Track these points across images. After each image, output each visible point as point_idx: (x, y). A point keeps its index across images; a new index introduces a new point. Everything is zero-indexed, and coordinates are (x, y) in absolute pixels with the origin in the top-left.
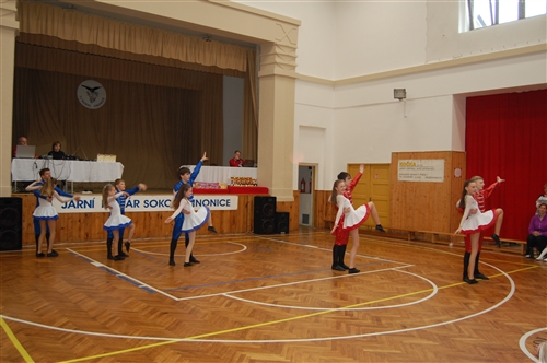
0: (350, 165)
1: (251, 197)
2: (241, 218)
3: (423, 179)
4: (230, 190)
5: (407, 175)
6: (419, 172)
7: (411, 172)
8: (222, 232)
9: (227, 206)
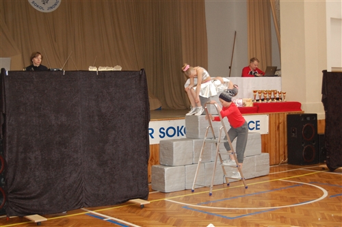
1: (283, 116)
2: (272, 146)
4: (258, 108)
9: (257, 129)
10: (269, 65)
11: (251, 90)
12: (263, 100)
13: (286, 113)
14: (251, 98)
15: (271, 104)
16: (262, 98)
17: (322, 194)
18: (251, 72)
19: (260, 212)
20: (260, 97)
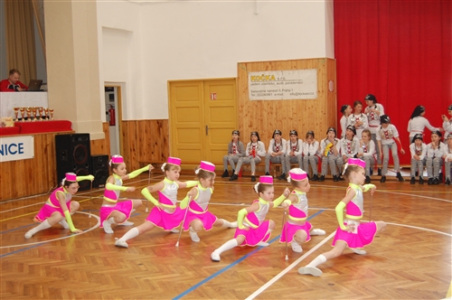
0: (171, 83)
1: (50, 137)
2: (39, 171)
3: (287, 96)
4: (19, 129)
5: (263, 93)
6: (281, 87)
7: (268, 87)
8: (15, 196)
9: (20, 153)
10: (33, 78)
11: (11, 107)
12: (26, 119)
13: (55, 134)
14: (13, 116)
15: (36, 123)
16: (26, 116)
17: (97, 222)
18: (11, 86)
19: (25, 248)
20: (23, 115)
